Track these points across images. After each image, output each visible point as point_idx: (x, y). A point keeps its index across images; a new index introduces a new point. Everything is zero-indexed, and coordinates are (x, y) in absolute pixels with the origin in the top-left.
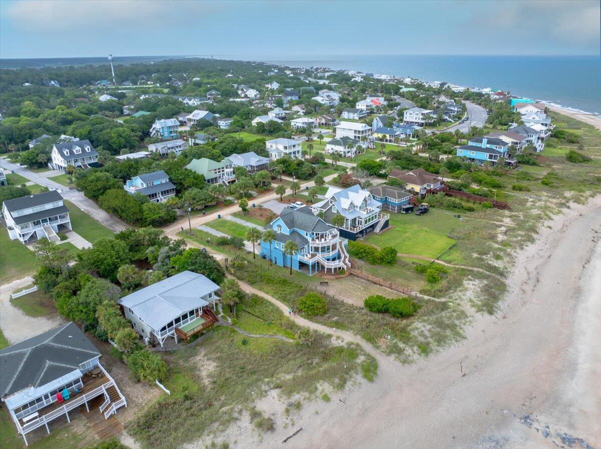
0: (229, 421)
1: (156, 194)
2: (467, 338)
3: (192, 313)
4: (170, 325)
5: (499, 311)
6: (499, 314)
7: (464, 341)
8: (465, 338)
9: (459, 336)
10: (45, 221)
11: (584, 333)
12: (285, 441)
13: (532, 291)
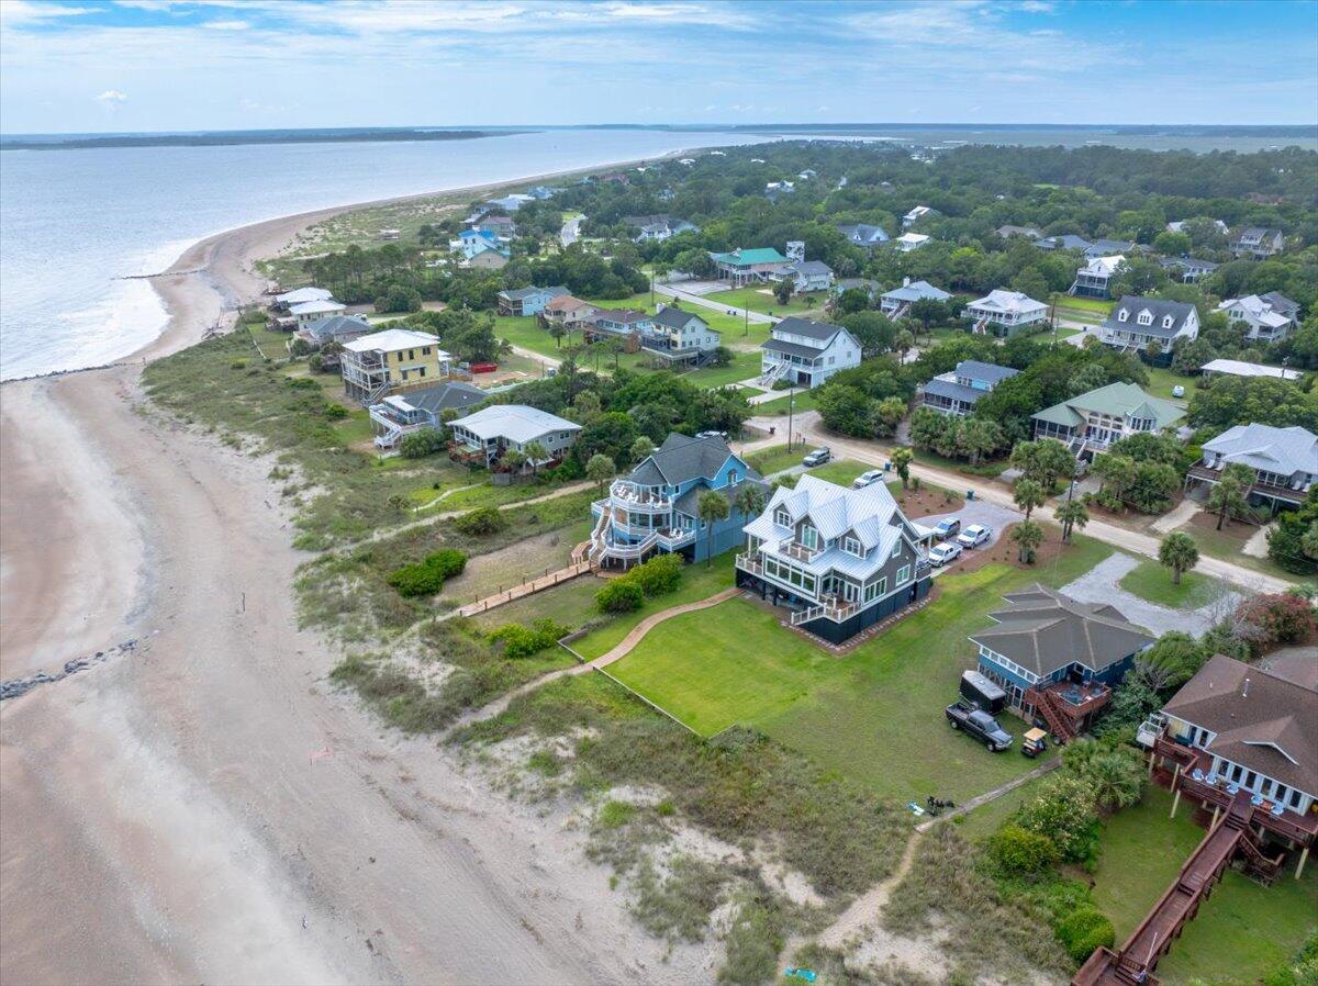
1: (950, 401)
2: (300, 631)
5: (333, 688)
6: (325, 686)
7: (296, 628)
8: (301, 628)
9: (308, 622)
11: (188, 803)
13: (368, 776)
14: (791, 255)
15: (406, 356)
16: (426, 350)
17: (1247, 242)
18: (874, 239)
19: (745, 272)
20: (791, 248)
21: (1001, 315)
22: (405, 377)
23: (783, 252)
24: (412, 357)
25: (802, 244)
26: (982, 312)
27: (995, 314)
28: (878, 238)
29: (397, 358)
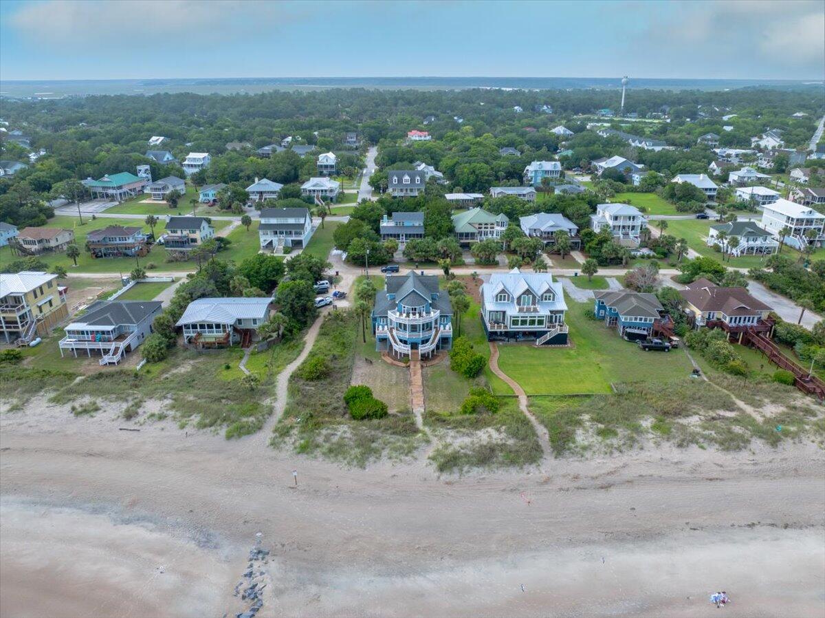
0: (121, 399)
1: (398, 235)
3: (218, 326)
4: (194, 326)
10: (281, 233)
12: (121, 429)
14: (142, 174)
15: (38, 292)
16: (49, 284)
17: (350, 140)
18: (165, 159)
19: (119, 192)
20: (140, 170)
21: (326, 191)
22: (41, 311)
23: (135, 173)
24: (42, 293)
25: (148, 167)
26: (314, 191)
27: (322, 191)
28: (168, 158)
29: (33, 297)
